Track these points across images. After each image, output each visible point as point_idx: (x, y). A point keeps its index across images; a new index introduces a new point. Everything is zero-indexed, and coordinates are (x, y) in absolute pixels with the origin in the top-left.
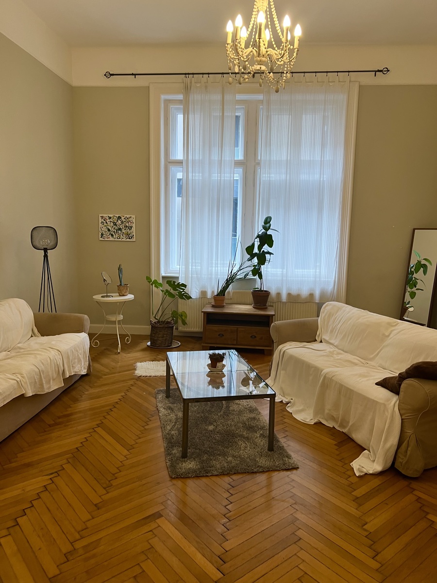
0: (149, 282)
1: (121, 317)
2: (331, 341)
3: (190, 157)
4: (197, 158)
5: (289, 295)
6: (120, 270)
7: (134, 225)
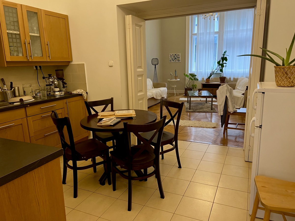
0: (185, 75)
1: (176, 86)
2: (239, 89)
3: (199, 32)
4: (202, 32)
5: (234, 78)
6: (175, 71)
7: (180, 57)
